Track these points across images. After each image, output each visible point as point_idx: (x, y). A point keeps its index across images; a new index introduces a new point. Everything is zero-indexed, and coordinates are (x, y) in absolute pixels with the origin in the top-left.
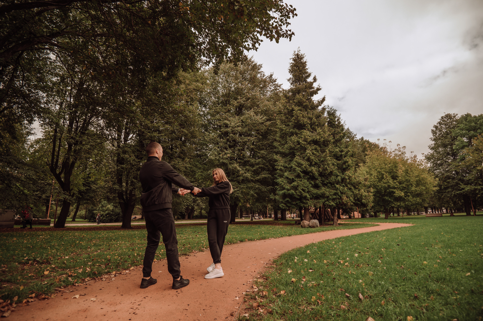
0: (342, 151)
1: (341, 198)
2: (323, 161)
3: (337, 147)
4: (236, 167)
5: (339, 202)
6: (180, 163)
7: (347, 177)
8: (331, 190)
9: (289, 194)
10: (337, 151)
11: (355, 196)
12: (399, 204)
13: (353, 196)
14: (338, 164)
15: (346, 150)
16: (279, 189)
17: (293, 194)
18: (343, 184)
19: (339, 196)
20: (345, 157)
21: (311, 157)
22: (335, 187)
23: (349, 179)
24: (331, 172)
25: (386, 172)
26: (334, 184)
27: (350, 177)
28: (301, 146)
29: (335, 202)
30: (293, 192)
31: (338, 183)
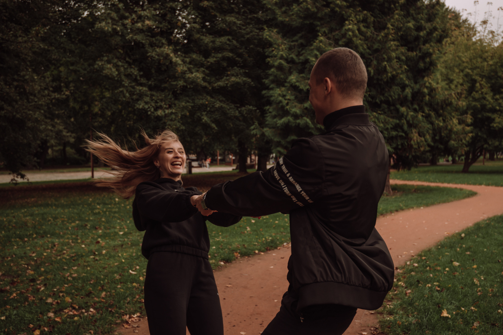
0: (419, 28)
1: (407, 138)
2: (377, 51)
3: (409, 19)
4: (168, 55)
5: (402, 144)
6: (20, 39)
7: (426, 90)
8: (388, 119)
9: (298, 126)
10: (409, 28)
11: (436, 131)
12: (497, 143)
13: (431, 132)
14: (408, 59)
15: (428, 26)
16: (274, 113)
17: (307, 126)
18: (416, 106)
19: (403, 131)
20: (425, 42)
21: (354, 39)
22: (397, 110)
23: (429, 95)
24: (394, 78)
25: (482, 76)
26: (394, 105)
27: (432, 90)
28: (333, 11)
29: (394, 145)
30: (308, 120)
31: (403, 101)
